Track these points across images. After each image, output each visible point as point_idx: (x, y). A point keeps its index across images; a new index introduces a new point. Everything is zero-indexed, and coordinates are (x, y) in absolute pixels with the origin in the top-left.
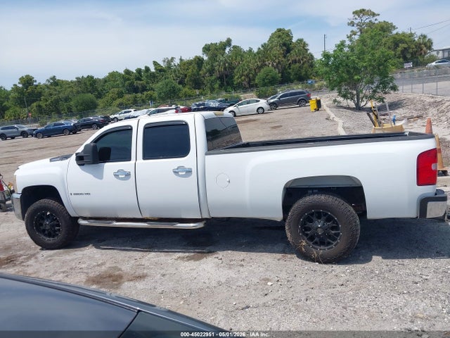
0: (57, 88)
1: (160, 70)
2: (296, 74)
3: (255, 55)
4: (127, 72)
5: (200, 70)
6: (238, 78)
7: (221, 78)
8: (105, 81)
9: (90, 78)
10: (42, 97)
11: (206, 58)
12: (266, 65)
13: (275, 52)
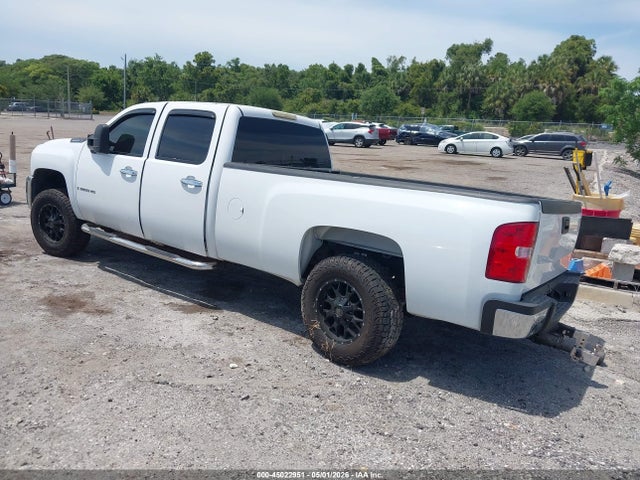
0: (238, 74)
1: (379, 71)
2: (584, 111)
3: (524, 71)
4: (334, 67)
5: (435, 80)
6: (490, 102)
7: (464, 96)
8: (302, 75)
9: (284, 69)
10: (217, 84)
11: (448, 64)
12: (538, 88)
13: (557, 71)
